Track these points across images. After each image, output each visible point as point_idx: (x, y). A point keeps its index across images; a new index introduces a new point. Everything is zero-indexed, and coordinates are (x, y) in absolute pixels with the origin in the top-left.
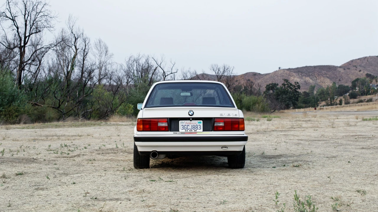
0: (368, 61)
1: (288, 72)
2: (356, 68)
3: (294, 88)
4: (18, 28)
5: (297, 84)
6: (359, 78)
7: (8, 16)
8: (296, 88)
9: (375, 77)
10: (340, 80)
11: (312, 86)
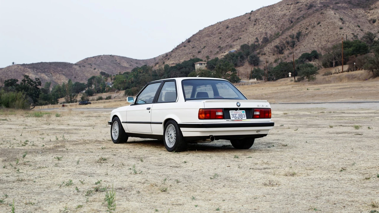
0: (102, 59)
1: (22, 68)
2: (91, 66)
3: (35, 85)
5: (38, 80)
6: (95, 76)
8: (37, 85)
9: (110, 75)
10: (75, 77)
11: (47, 83)
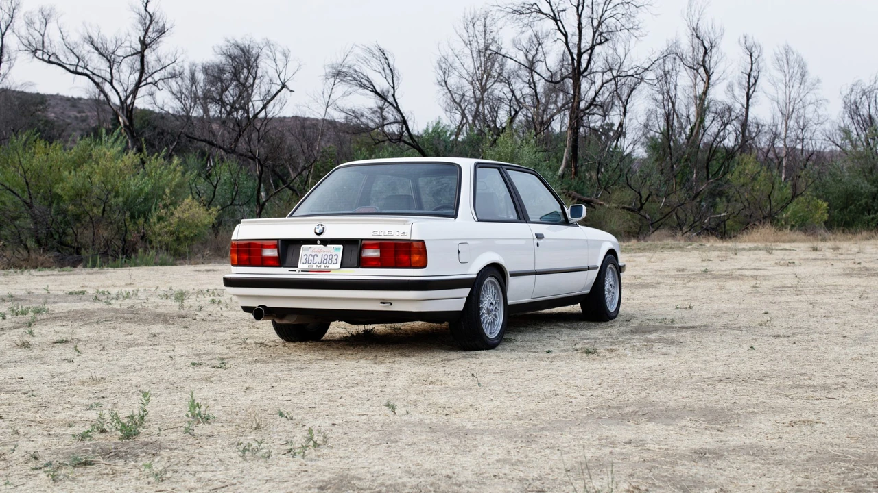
4: (566, 36)
7: (544, 12)
